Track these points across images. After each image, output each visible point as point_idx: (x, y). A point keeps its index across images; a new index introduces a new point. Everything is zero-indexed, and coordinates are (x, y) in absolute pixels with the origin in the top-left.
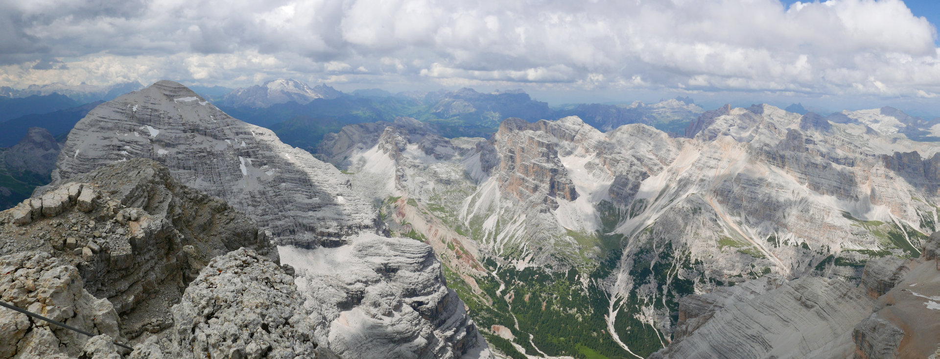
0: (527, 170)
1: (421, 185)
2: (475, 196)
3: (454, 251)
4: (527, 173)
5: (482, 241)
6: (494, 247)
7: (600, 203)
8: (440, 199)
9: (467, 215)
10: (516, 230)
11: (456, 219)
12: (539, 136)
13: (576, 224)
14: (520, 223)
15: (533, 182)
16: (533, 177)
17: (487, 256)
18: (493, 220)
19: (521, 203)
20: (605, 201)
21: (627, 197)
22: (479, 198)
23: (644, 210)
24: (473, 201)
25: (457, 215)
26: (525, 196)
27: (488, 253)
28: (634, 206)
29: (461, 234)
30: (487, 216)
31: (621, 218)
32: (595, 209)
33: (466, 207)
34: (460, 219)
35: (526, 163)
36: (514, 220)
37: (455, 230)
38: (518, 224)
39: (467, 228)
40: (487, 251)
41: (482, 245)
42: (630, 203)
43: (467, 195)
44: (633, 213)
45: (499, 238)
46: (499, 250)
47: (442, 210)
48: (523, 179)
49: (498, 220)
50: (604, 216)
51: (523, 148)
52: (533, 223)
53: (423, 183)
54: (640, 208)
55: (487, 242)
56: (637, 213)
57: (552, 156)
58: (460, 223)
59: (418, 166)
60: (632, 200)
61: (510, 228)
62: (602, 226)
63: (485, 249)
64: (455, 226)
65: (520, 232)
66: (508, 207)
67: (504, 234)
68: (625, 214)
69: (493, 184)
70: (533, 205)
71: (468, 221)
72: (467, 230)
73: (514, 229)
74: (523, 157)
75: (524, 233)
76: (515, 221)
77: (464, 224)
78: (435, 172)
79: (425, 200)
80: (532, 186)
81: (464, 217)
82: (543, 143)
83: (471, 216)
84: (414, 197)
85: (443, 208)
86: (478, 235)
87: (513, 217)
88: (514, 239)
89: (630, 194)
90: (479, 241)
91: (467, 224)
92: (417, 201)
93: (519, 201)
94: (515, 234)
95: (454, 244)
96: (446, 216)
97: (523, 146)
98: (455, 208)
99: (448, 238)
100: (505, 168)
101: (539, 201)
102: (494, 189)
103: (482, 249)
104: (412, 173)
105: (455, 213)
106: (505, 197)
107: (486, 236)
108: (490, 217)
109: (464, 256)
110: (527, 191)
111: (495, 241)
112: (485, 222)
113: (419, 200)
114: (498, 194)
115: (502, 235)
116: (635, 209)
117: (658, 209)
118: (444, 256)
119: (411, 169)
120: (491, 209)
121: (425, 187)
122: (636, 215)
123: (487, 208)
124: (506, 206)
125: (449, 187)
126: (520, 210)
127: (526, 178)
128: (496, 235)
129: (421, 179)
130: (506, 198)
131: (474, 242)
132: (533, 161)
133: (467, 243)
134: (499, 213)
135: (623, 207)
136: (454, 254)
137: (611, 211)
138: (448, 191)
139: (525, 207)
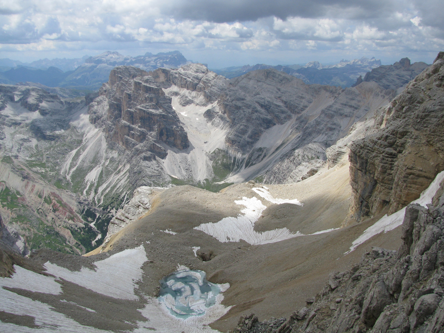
0: (132, 117)
1: (21, 142)
2: (80, 149)
3: (51, 205)
4: (133, 120)
5: (82, 194)
6: (94, 198)
7: (214, 152)
8: (42, 156)
9: (70, 169)
10: (119, 180)
11: (58, 174)
12: (147, 81)
13: (184, 173)
14: (124, 173)
15: (140, 129)
16: (140, 124)
17: (86, 208)
18: (97, 171)
19: (127, 152)
20: (219, 150)
21: (245, 146)
22: (84, 150)
23: (262, 159)
24: (78, 155)
25: (59, 170)
26: (131, 145)
27: (88, 205)
28: (252, 155)
29: (60, 188)
30: (91, 168)
31: (236, 167)
32: (208, 158)
33: (69, 161)
34: (61, 173)
35: (131, 110)
36: (118, 170)
37: (55, 184)
38: (122, 173)
39: (69, 181)
40: (87, 203)
41: (82, 197)
42: (248, 152)
43: (72, 149)
44: (249, 162)
45: (100, 190)
46: (99, 200)
47: (43, 165)
48: (129, 126)
49: (102, 171)
50: (216, 165)
51: (129, 95)
52: (135, 171)
53: (24, 140)
54: (258, 157)
55: (88, 193)
56: (254, 163)
57: (161, 102)
58: (61, 177)
59: (20, 123)
60: (250, 148)
61: (113, 179)
62: (213, 175)
63: (85, 200)
64: (54, 181)
65: (123, 181)
66: (113, 157)
67: (107, 184)
68: (241, 163)
69: (99, 136)
70: (138, 152)
71: (70, 175)
72: (68, 184)
73: (117, 179)
74: (130, 105)
75: (127, 182)
76: (119, 172)
77: (65, 178)
78: (39, 128)
79: (24, 157)
80: (138, 134)
81: (66, 172)
82: (150, 88)
83: (75, 169)
84: (10, 154)
85: (44, 164)
86: (79, 188)
87: (117, 167)
88: (115, 189)
89: (248, 143)
90: (80, 194)
91: (68, 177)
92: (13, 158)
93: (125, 150)
94: (117, 184)
95: (52, 198)
96: (46, 171)
97: (129, 92)
98: (57, 163)
99: (45, 192)
100: (111, 117)
101: (145, 148)
102: (100, 140)
103: (82, 201)
104: (13, 132)
105: (57, 168)
106: (111, 147)
107: (87, 188)
108: (94, 169)
109: (61, 208)
110: (133, 140)
111: (96, 192)
112: (89, 174)
113: (16, 157)
114: (104, 145)
115: (104, 186)
116: (252, 158)
117: (277, 158)
118: (41, 210)
119: (12, 127)
120: (95, 161)
121: (26, 144)
122: (252, 165)
123: (91, 160)
124: (111, 157)
125: (53, 142)
126: (126, 160)
127: (132, 125)
128: (99, 185)
129: (22, 136)
130: (112, 149)
131: (74, 195)
132: (139, 107)
133: (67, 197)
134: (104, 164)
135: (239, 155)
136: (51, 208)
137: (225, 160)
138: (52, 147)
139: (130, 156)
